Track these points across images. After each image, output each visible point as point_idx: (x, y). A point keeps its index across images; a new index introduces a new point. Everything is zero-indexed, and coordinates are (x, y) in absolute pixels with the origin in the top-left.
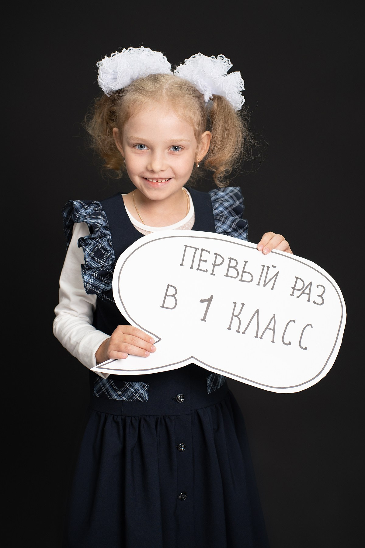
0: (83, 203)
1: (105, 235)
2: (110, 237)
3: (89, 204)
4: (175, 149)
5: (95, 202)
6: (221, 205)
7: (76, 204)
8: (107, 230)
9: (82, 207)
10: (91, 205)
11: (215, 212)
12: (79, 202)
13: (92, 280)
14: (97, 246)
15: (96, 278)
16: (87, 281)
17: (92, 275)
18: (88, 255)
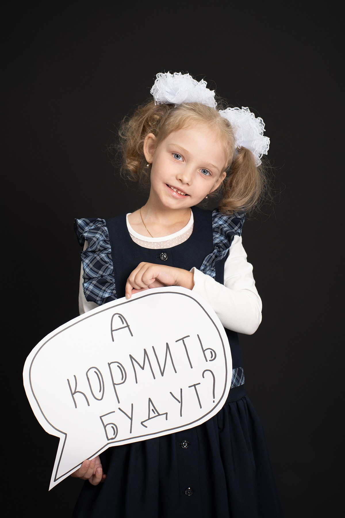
0: (87, 221)
1: (105, 249)
2: (110, 250)
3: (94, 221)
5: (99, 219)
7: (80, 221)
8: (108, 244)
9: (87, 224)
10: (97, 222)
12: (83, 220)
13: (91, 287)
14: (95, 258)
15: (95, 285)
16: (86, 288)
17: (91, 283)
18: (87, 265)
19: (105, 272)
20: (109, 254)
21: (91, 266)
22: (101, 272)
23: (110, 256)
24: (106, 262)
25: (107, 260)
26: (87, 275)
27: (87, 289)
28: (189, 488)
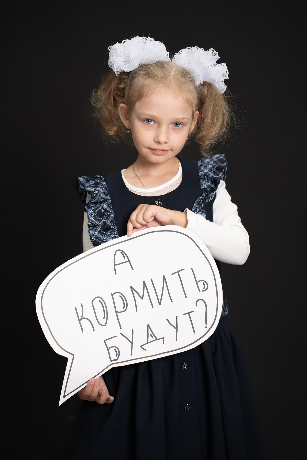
0: (88, 178)
1: (106, 200)
2: (110, 201)
3: (93, 178)
4: (176, 125)
5: (98, 176)
6: (206, 168)
7: (81, 179)
8: (107, 196)
9: (88, 181)
10: (96, 179)
11: (201, 174)
12: (84, 178)
13: (96, 233)
14: (98, 207)
15: (99, 231)
16: (92, 234)
17: (96, 230)
18: (91, 214)
19: (108, 220)
20: (110, 204)
21: (94, 215)
22: (103, 220)
23: (111, 206)
24: (107, 211)
25: (108, 209)
26: (91, 222)
27: (93, 236)
28: (187, 405)
